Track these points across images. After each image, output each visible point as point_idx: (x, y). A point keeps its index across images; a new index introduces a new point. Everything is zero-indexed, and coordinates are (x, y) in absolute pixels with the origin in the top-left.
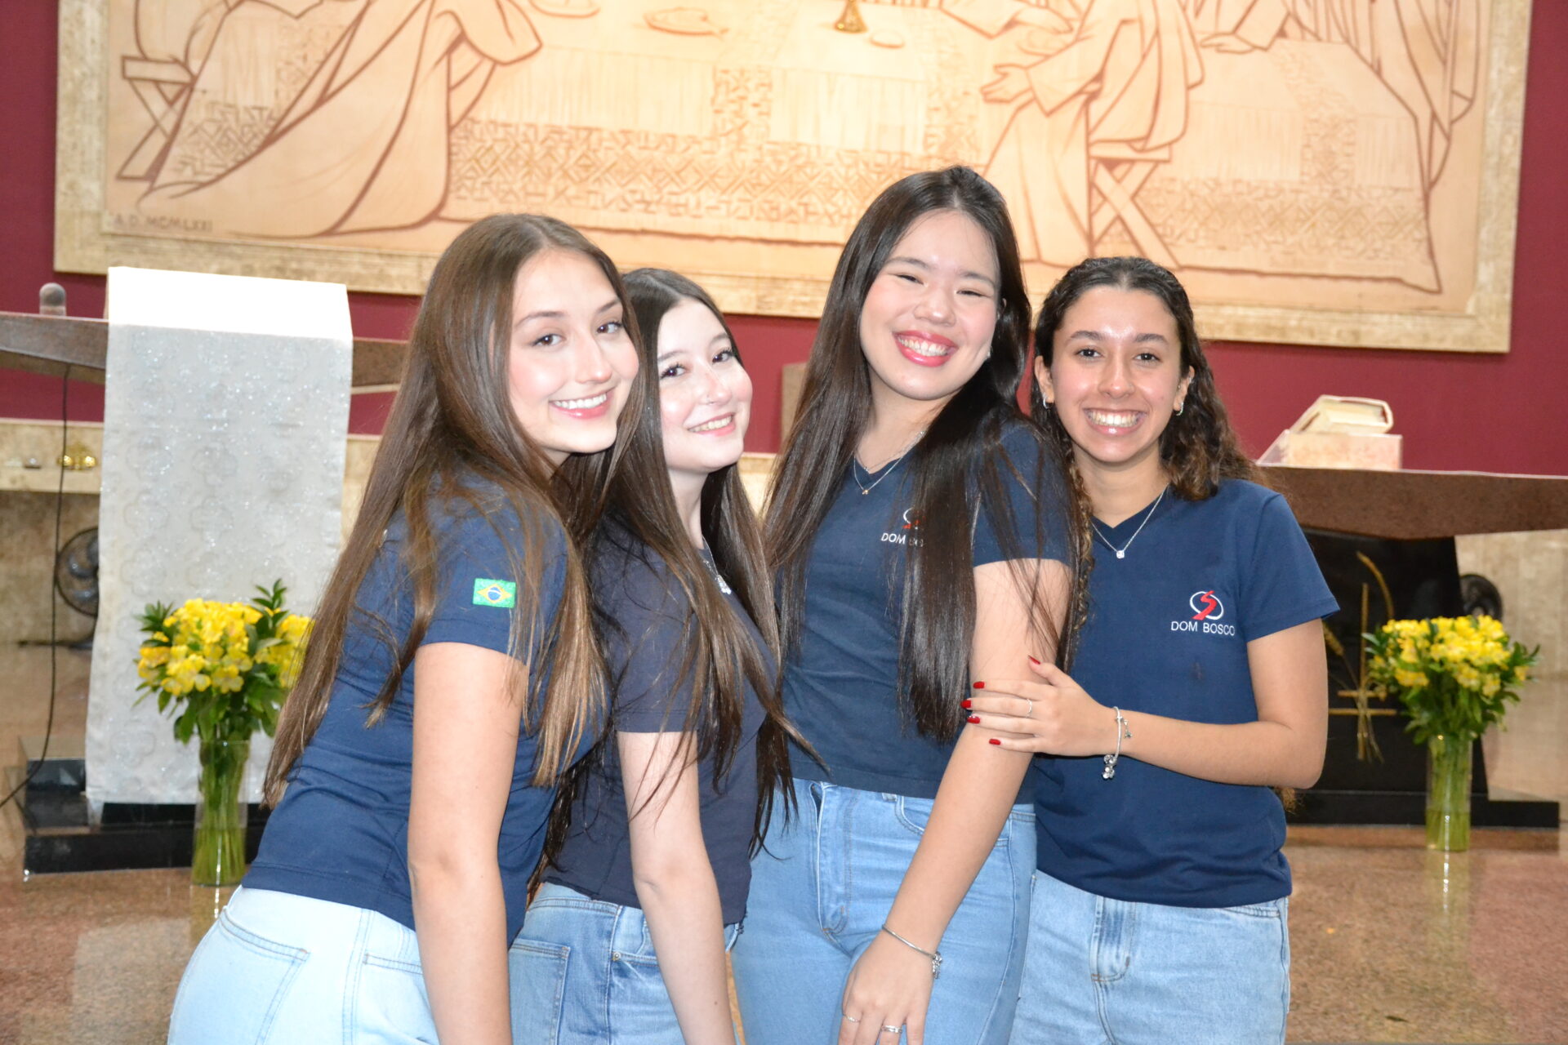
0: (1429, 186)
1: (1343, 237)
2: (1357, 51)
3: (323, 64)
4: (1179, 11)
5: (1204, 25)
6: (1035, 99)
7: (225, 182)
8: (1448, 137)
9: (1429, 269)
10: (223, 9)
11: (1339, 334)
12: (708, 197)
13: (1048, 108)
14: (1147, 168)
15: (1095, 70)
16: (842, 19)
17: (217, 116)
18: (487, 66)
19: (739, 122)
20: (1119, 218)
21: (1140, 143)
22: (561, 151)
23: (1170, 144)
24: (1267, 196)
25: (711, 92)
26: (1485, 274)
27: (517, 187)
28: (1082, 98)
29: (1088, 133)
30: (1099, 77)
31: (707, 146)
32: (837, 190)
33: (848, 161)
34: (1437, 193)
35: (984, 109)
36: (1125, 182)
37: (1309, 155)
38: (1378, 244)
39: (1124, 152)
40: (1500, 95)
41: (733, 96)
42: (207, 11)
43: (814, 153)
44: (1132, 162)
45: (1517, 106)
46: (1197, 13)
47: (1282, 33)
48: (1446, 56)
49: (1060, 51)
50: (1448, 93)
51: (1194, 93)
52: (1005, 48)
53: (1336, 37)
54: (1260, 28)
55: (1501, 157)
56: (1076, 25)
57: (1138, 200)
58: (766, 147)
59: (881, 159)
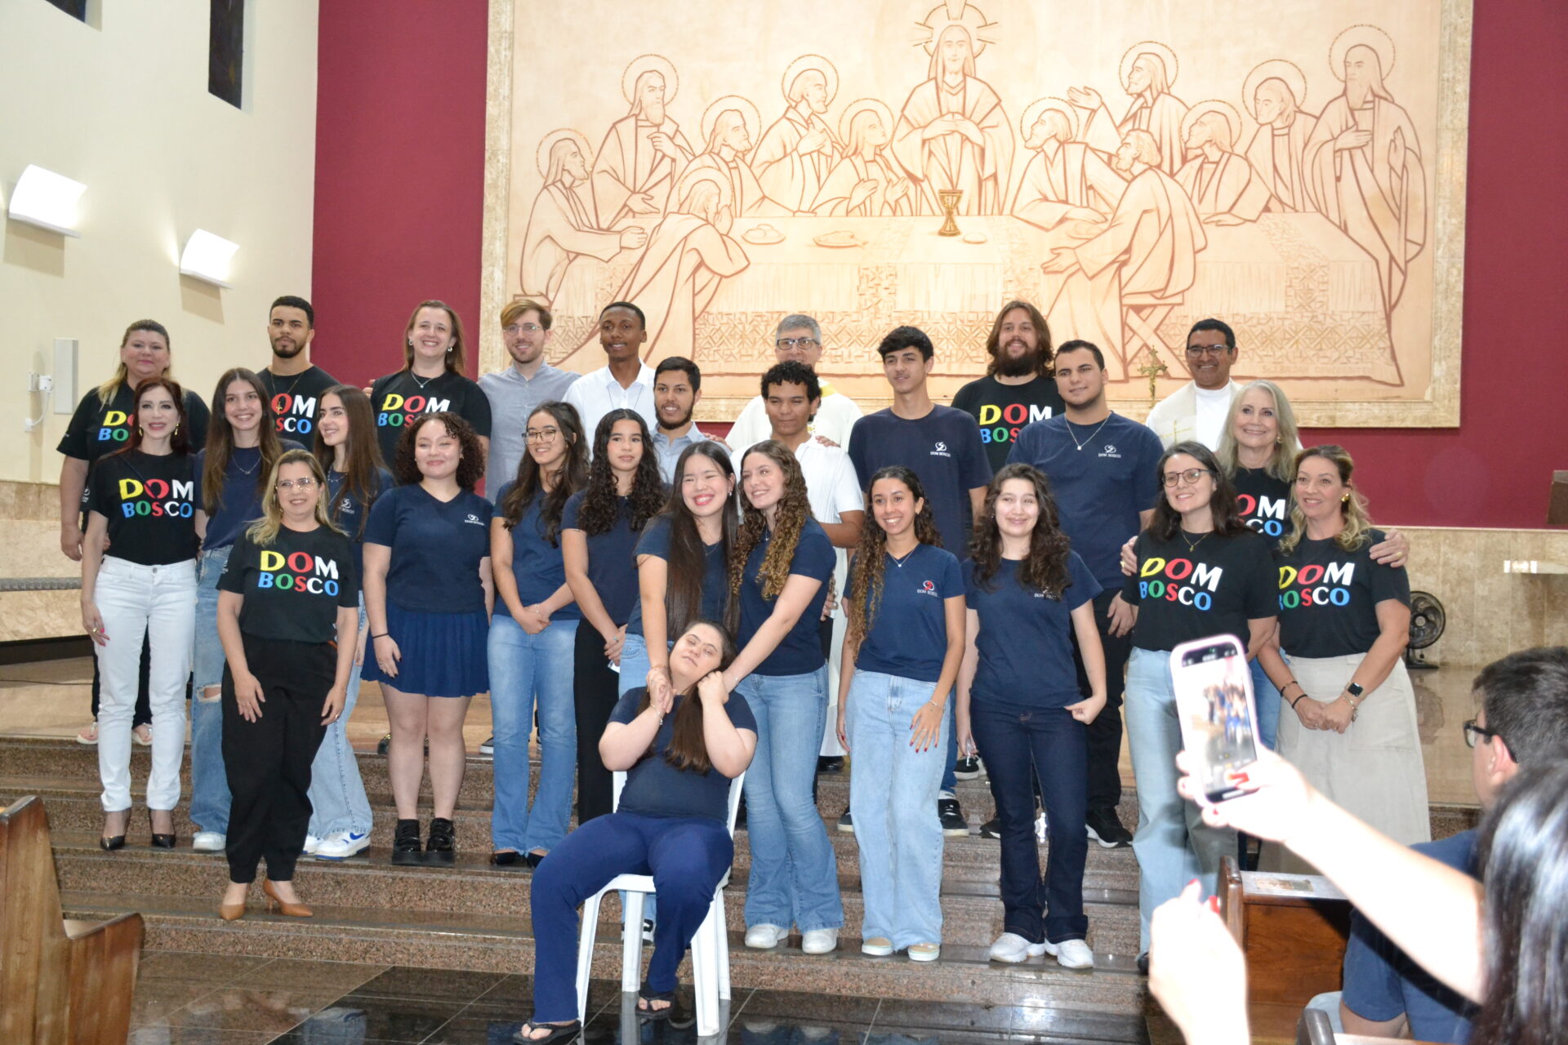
0: (1389, 309)
1: (1321, 349)
2: (1327, 217)
3: (621, 287)
4: (1187, 200)
5: (1206, 209)
6: (1081, 269)
7: (566, 362)
8: (1404, 273)
9: (1394, 369)
10: (567, 262)
11: (1319, 419)
12: (856, 350)
13: (1090, 275)
14: (1167, 309)
15: (1125, 245)
16: (944, 227)
17: (563, 324)
18: (717, 278)
19: (875, 300)
20: (1145, 345)
21: (1160, 293)
22: (762, 328)
23: (1183, 292)
24: (1259, 324)
25: (857, 283)
26: (1438, 370)
27: (734, 352)
28: (1116, 265)
29: (1121, 289)
30: (1128, 251)
31: (855, 317)
32: (942, 340)
33: (949, 320)
34: (1395, 314)
35: (1044, 278)
36: (1149, 321)
37: (1292, 293)
38: (1350, 353)
39: (1149, 300)
40: (1446, 240)
41: (871, 284)
42: (558, 264)
43: (926, 315)
44: (1154, 306)
45: (1459, 247)
46: (1200, 201)
47: (1267, 209)
48: (1400, 213)
49: (1099, 235)
50: (1403, 241)
51: (1198, 256)
52: (1060, 237)
53: (1309, 207)
54: (1250, 206)
55: (1448, 284)
56: (1110, 217)
57: (1159, 332)
58: (894, 315)
59: (972, 317)
